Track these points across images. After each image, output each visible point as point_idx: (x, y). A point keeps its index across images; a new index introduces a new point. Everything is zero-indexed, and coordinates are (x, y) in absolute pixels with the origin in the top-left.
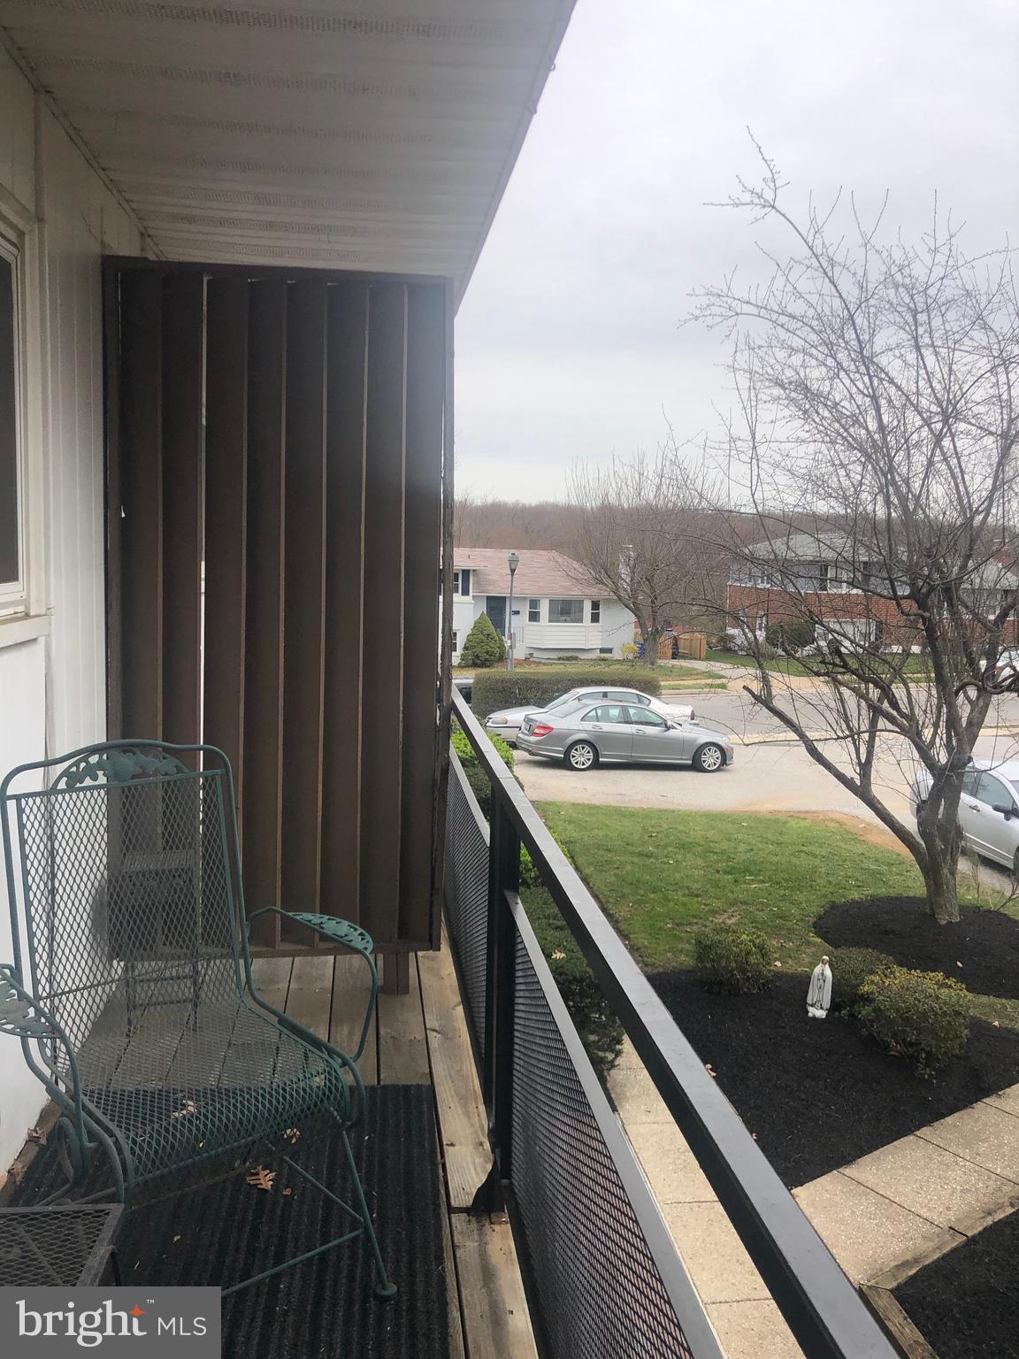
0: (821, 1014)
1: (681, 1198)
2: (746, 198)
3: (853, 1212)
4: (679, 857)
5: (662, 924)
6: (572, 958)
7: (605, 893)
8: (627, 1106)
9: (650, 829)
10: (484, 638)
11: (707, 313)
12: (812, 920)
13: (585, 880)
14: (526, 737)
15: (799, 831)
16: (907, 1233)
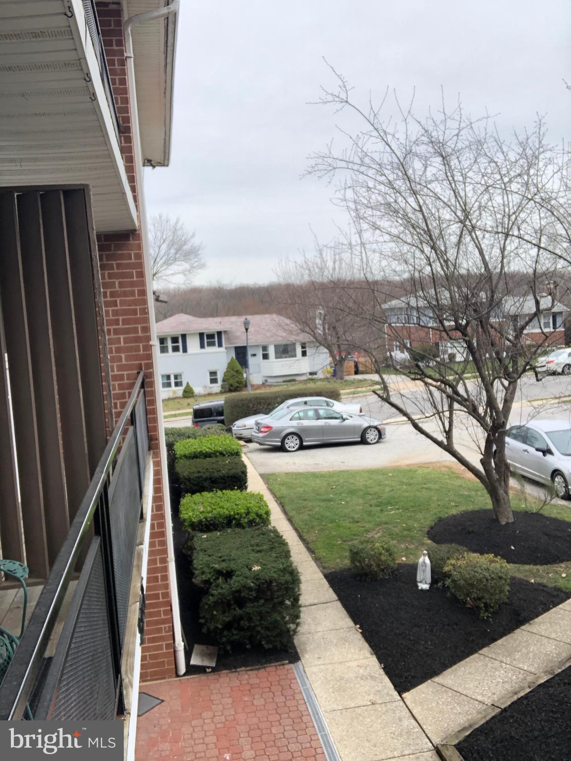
0: (426, 587)
1: (336, 707)
2: (330, 98)
3: (438, 703)
4: (348, 499)
5: (335, 542)
6: (264, 569)
7: (302, 526)
8: (307, 656)
9: (333, 484)
10: (235, 374)
11: (316, 169)
12: (426, 530)
13: (290, 520)
14: (256, 435)
15: (423, 475)
16: (469, 711)
